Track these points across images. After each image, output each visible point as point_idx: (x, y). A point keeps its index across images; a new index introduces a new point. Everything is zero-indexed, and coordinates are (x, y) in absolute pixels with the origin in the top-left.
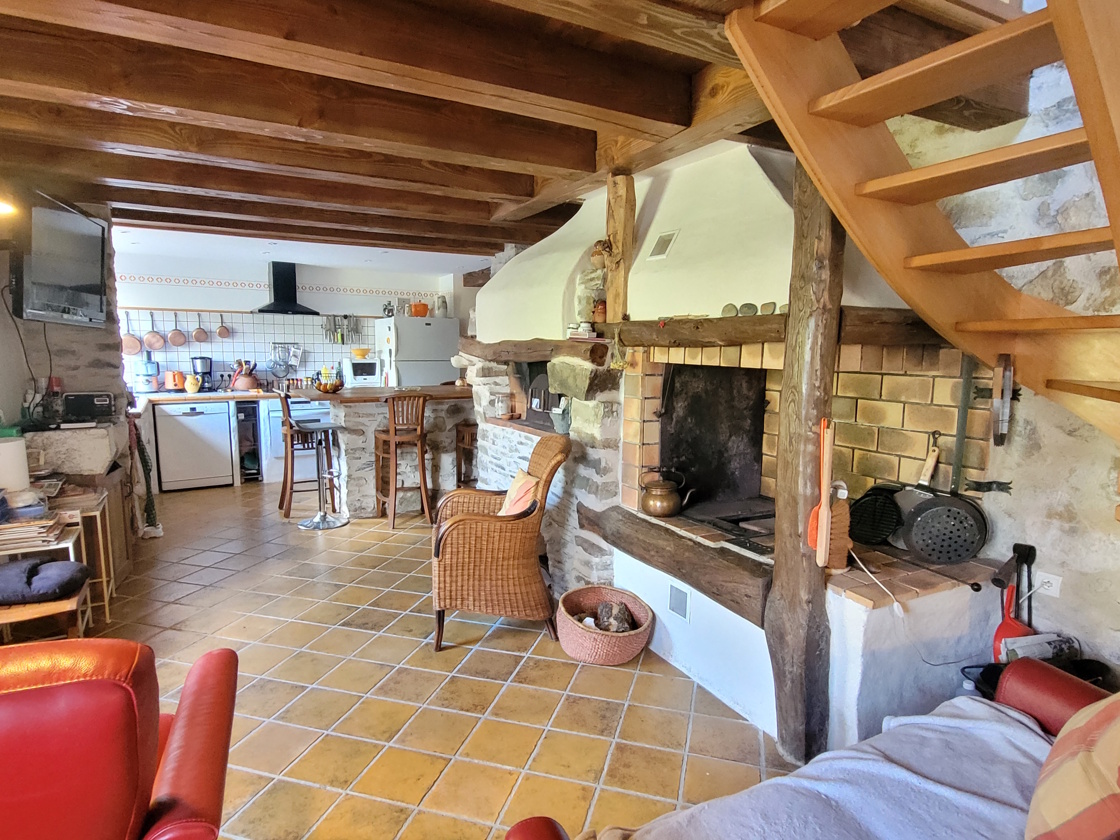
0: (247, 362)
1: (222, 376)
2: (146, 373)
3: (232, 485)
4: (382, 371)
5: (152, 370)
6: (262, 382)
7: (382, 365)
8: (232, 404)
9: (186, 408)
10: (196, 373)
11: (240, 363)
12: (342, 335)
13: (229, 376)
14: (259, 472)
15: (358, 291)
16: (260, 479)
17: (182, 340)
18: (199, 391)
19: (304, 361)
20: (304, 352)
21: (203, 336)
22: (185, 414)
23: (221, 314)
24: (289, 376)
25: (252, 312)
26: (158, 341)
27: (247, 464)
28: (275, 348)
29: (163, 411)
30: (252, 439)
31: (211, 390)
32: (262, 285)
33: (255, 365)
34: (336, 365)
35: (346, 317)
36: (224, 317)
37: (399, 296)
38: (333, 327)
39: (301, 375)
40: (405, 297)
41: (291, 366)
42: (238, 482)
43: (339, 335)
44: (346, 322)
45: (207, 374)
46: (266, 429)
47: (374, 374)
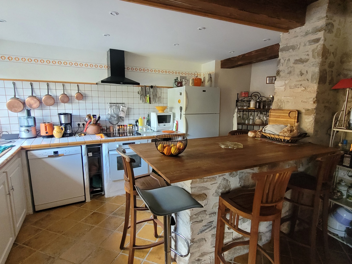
0: (94, 116)
1: (79, 125)
2: (26, 124)
3: (84, 202)
4: (174, 120)
5: (31, 123)
6: (103, 128)
7: (174, 117)
8: (84, 147)
9: (51, 152)
10: (61, 124)
11: (89, 117)
12: (150, 98)
13: (84, 124)
14: (102, 190)
15: (159, 71)
16: (103, 193)
17: (52, 102)
18: (63, 136)
19: (128, 114)
20: (128, 109)
21: (66, 99)
22: (50, 156)
23: (78, 85)
24: (119, 124)
25: (97, 84)
26: (36, 103)
27: (94, 185)
28: (111, 106)
29: (33, 155)
30: (97, 164)
31: (71, 135)
32: (103, 66)
33: (99, 117)
34: (146, 116)
35: (152, 87)
36: (80, 87)
37: (181, 75)
38: (144, 93)
39: (126, 122)
40: (184, 75)
41: (121, 117)
42: (88, 199)
43: (148, 98)
44: (152, 90)
45: (68, 125)
46: (106, 163)
47: (169, 122)
